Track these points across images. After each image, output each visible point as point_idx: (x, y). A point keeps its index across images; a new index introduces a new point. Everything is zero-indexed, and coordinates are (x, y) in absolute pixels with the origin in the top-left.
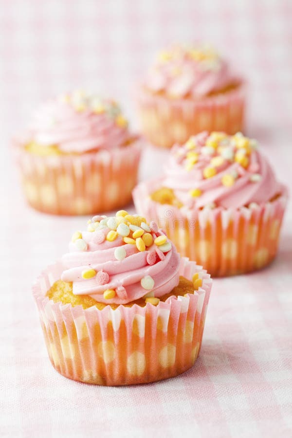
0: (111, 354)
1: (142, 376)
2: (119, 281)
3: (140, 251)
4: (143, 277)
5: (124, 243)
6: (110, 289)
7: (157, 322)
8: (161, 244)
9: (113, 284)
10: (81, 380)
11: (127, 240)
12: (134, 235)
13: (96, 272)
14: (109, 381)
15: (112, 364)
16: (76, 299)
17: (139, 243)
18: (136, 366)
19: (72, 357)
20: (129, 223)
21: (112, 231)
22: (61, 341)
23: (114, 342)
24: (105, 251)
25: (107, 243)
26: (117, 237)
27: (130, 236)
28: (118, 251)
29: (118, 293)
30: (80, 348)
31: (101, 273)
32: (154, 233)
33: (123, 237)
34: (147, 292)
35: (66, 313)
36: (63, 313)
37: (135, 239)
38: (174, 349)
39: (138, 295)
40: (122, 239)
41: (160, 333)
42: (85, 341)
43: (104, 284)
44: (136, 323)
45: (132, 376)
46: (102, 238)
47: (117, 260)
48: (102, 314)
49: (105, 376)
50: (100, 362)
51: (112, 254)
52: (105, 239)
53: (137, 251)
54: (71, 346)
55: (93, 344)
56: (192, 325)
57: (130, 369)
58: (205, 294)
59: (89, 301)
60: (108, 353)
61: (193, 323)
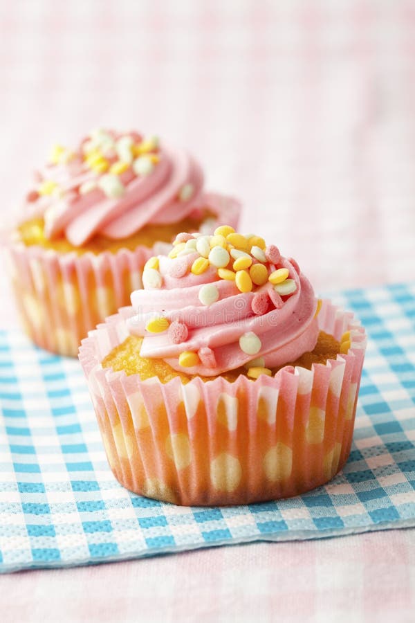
0: (184, 456)
1: (235, 493)
2: (204, 337)
3: (240, 292)
4: (242, 334)
5: (218, 278)
6: (189, 350)
7: (257, 408)
8: (280, 282)
9: (193, 343)
10: (143, 494)
11: (223, 273)
12: (235, 265)
13: (169, 322)
14: (184, 498)
15: (187, 471)
16: (144, 364)
17: (240, 279)
18: (224, 477)
19: (130, 456)
20: (230, 246)
21: (201, 258)
22: (113, 430)
23: (188, 435)
24: (186, 290)
25: (191, 277)
26: (208, 268)
27: (229, 267)
28: (205, 292)
29: (202, 359)
30: (139, 442)
31: (175, 324)
32: (272, 263)
33: (218, 269)
34: (249, 359)
35: (115, 385)
36: (112, 386)
37: (235, 272)
38: (289, 453)
39: (235, 363)
40: (215, 272)
41: (262, 425)
42: (145, 432)
43: (179, 342)
44: (222, 406)
45: (219, 492)
46: (183, 269)
47: (202, 305)
48: (166, 389)
49: (179, 490)
50: (170, 465)
51: (195, 294)
52: (188, 271)
53: (237, 291)
54: (126, 439)
55: (156, 437)
56: (322, 415)
57: (215, 481)
58: (344, 365)
59: (162, 368)
60: (182, 454)
61: (324, 412)
